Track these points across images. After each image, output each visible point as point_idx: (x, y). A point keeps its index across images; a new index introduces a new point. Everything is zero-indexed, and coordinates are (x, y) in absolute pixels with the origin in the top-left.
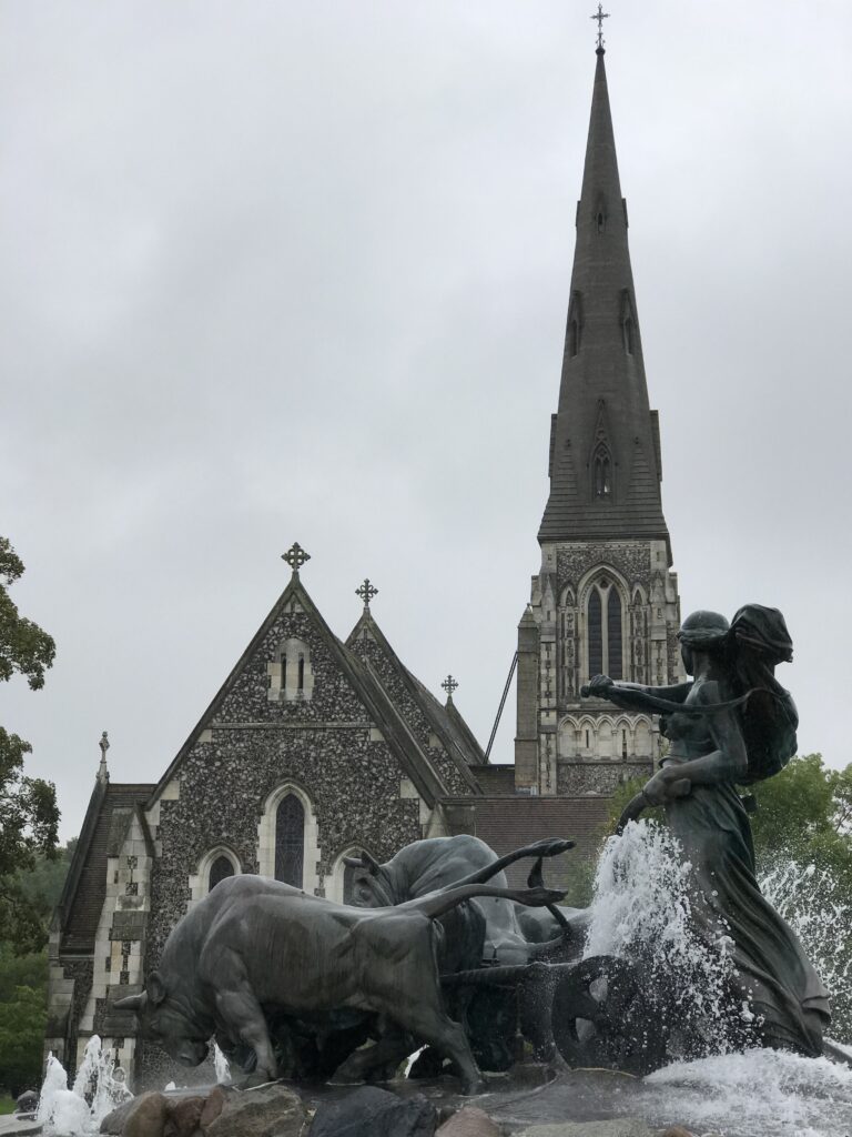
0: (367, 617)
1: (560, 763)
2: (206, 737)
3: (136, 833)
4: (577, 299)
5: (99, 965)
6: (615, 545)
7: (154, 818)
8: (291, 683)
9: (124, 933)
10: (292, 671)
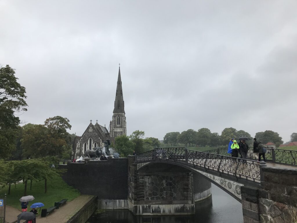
0: (97, 123)
1: (115, 132)
2: (84, 134)
3: (79, 141)
4: (117, 90)
5: (76, 151)
6: (120, 113)
7: (80, 140)
8: (91, 130)
9: (78, 149)
10: (91, 129)
